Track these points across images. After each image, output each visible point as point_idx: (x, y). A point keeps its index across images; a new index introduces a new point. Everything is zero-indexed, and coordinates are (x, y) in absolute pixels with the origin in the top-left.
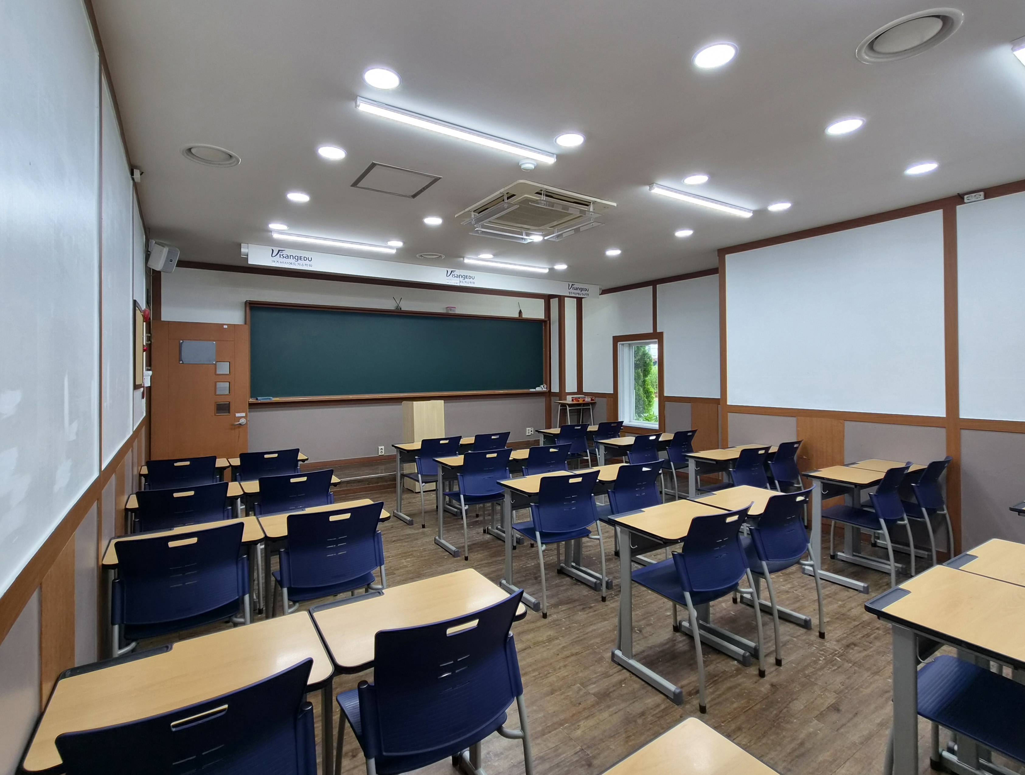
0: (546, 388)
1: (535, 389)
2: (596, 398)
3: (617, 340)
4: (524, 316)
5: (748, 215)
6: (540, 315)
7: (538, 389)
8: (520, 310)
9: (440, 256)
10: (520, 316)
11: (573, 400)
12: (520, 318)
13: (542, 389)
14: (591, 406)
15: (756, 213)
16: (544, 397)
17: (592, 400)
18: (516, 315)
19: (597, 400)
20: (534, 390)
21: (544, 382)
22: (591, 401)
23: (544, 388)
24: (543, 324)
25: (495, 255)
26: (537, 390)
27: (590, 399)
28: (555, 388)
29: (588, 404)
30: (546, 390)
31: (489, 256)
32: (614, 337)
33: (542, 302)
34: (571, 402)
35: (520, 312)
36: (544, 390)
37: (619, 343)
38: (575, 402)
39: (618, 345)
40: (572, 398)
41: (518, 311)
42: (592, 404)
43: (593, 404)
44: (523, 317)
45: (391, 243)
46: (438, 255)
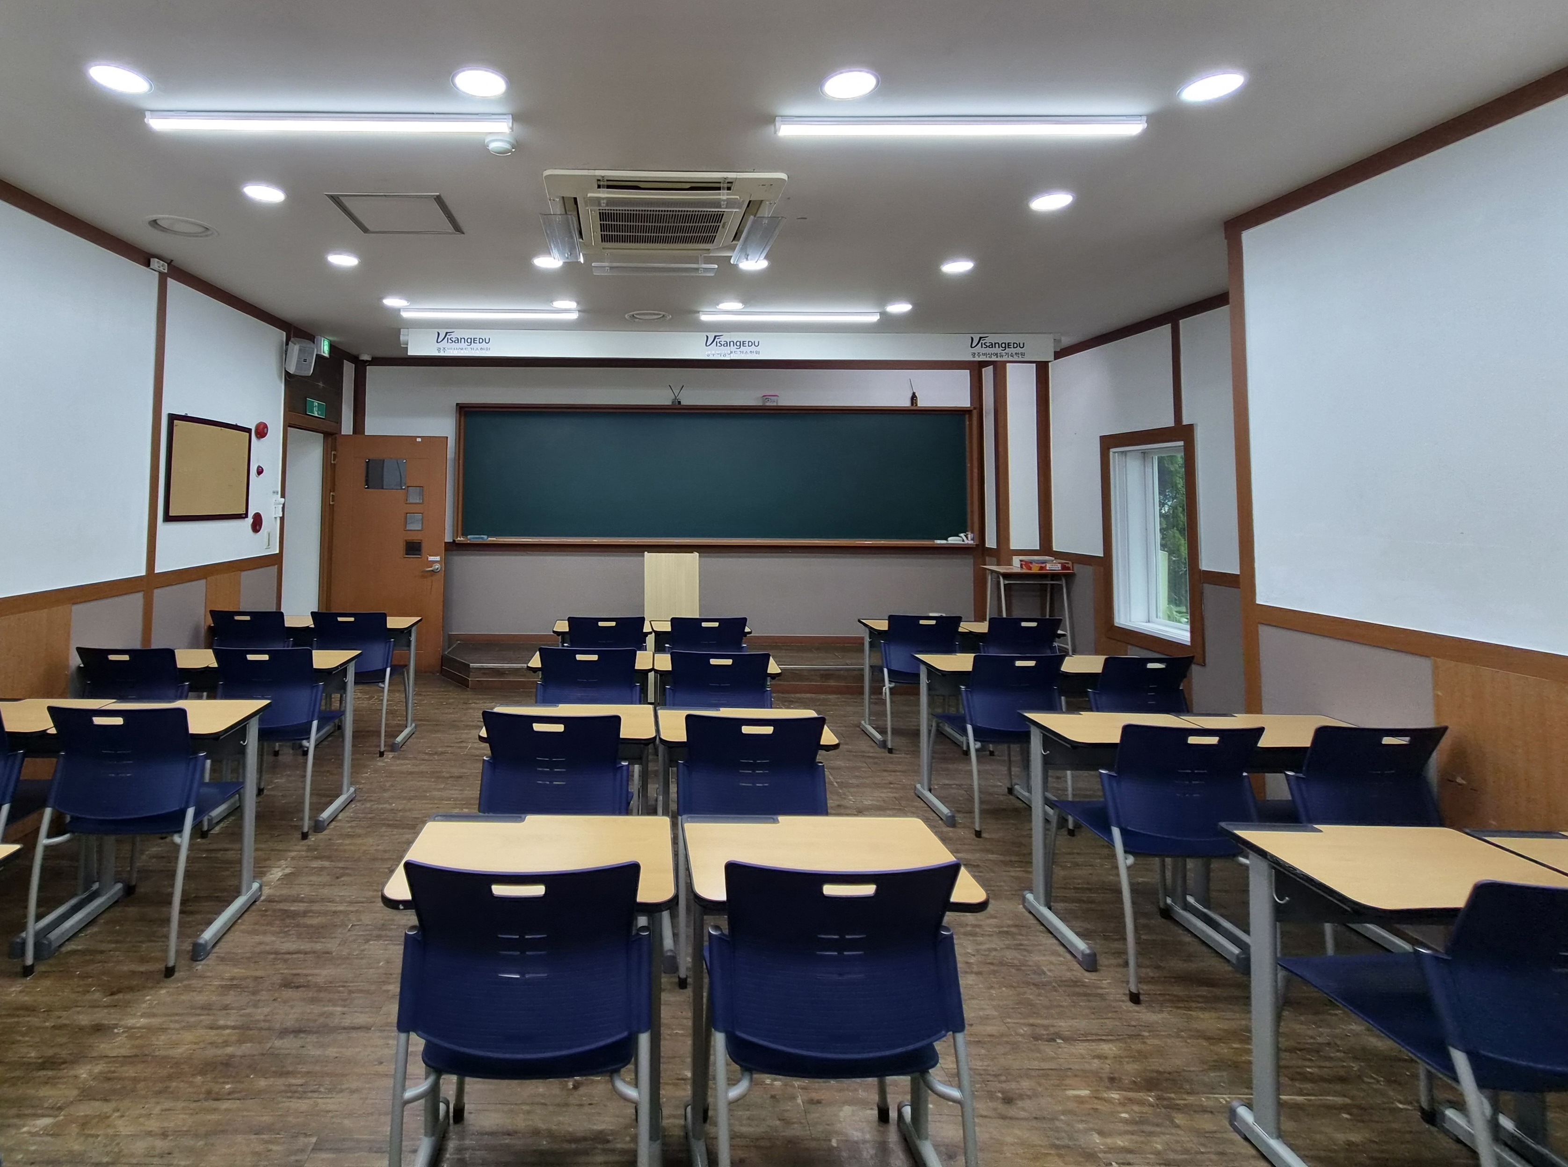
0: (973, 539)
1: (946, 539)
2: (1076, 566)
3: (1108, 443)
4: (922, 403)
5: (1135, 129)
6: (964, 401)
7: (952, 540)
8: (914, 394)
9: (664, 316)
10: (912, 404)
11: (1021, 567)
12: (914, 408)
13: (963, 541)
14: (1064, 581)
15: (1153, 119)
16: (971, 557)
17: (1064, 567)
18: (906, 403)
19: (1078, 569)
20: (944, 542)
21: (969, 528)
22: (1063, 569)
23: (967, 538)
24: (967, 416)
25: (745, 302)
26: (950, 542)
27: (1059, 566)
28: (991, 542)
29: (1054, 576)
30: (972, 542)
31: (737, 306)
32: (1102, 438)
33: (965, 375)
34: (1018, 570)
35: (914, 398)
36: (966, 542)
37: (1112, 450)
38: (1025, 571)
39: (1111, 453)
40: (1021, 561)
41: (911, 395)
42: (1065, 575)
43: (1070, 578)
44: (919, 405)
45: (559, 304)
46: (659, 314)
